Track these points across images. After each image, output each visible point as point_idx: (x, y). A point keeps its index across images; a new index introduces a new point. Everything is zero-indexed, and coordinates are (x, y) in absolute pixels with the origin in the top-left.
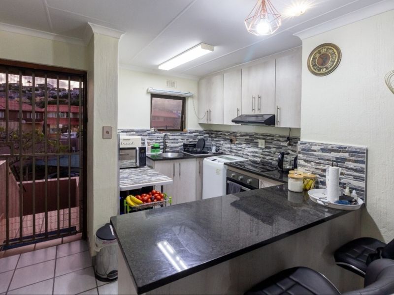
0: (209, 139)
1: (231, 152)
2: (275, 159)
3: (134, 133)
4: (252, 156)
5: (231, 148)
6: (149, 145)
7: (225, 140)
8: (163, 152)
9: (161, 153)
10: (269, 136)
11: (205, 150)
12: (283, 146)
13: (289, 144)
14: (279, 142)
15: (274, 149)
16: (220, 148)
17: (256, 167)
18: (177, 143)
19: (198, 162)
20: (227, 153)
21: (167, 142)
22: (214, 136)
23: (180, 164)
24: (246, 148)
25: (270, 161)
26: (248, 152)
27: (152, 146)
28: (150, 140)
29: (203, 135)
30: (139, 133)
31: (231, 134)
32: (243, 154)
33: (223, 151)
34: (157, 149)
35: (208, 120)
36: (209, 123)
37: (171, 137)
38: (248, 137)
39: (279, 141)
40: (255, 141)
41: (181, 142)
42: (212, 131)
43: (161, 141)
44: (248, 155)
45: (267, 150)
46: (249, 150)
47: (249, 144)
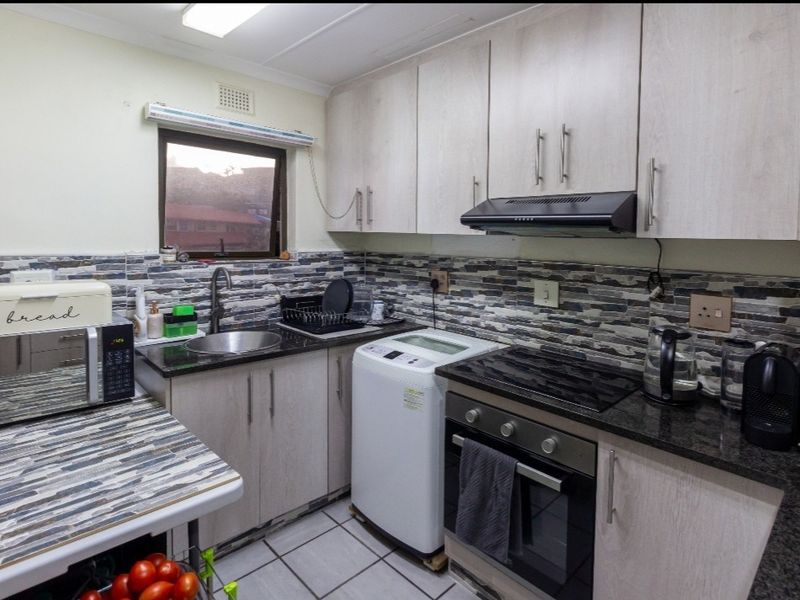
0: (360, 278)
1: (435, 318)
2: (596, 346)
3: (92, 269)
4: (510, 331)
5: (434, 307)
6: (154, 311)
7: (413, 281)
8: (212, 332)
9: (203, 334)
10: (576, 267)
11: (352, 316)
12: (631, 302)
13: (660, 298)
14: (615, 290)
15: (596, 313)
16: (396, 306)
17: (525, 368)
18: (259, 296)
19: (333, 361)
20: (419, 321)
21: (226, 296)
22: (374, 268)
23: (272, 376)
24: (487, 308)
25: (577, 349)
26: (496, 320)
27: (169, 311)
28: (160, 291)
29: (341, 269)
30: (109, 267)
31: (431, 262)
32: (475, 325)
33: (409, 317)
34: (186, 324)
35: (360, 220)
36: (366, 229)
37: (236, 280)
38: (494, 273)
39: (615, 284)
40: (520, 284)
41: (272, 293)
42: (369, 254)
43: (202, 292)
44: (494, 329)
45: (566, 315)
46: (498, 312)
47: (498, 294)
